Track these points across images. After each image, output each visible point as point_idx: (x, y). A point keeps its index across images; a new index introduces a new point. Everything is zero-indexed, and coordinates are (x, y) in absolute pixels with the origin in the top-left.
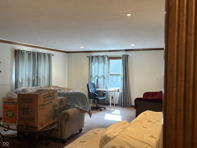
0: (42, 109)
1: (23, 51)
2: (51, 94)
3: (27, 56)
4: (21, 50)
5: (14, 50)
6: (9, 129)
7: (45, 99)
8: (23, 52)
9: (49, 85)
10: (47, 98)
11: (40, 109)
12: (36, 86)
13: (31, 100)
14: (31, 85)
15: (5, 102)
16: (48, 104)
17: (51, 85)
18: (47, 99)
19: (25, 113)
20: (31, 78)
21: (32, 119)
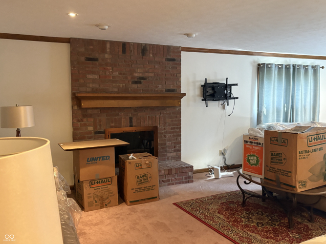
0: (304, 158)
1: (270, 64)
2: (321, 135)
3: (276, 72)
4: (267, 64)
5: (256, 64)
6: (251, 181)
7: (310, 141)
8: (269, 66)
9: (313, 122)
10: (313, 140)
11: (300, 157)
12: (290, 122)
13: (286, 142)
14: (282, 119)
15: (246, 141)
16: (315, 151)
17: (316, 121)
18: (314, 143)
19: (276, 161)
20: (282, 108)
21: (287, 171)
